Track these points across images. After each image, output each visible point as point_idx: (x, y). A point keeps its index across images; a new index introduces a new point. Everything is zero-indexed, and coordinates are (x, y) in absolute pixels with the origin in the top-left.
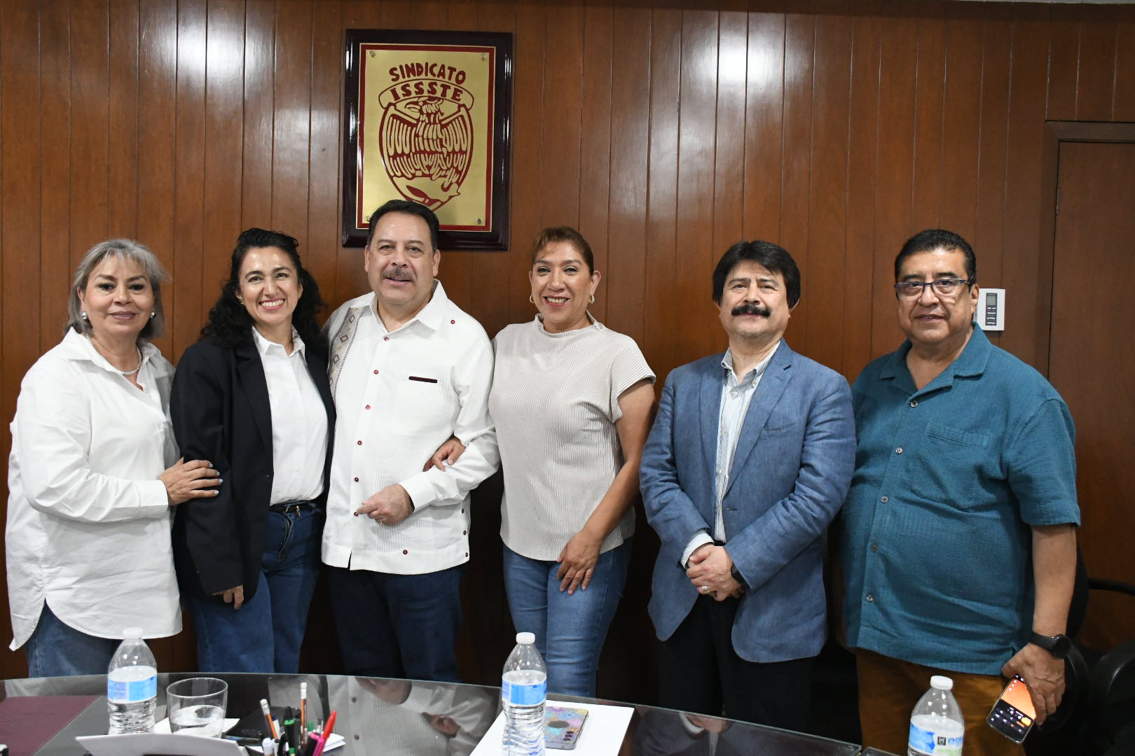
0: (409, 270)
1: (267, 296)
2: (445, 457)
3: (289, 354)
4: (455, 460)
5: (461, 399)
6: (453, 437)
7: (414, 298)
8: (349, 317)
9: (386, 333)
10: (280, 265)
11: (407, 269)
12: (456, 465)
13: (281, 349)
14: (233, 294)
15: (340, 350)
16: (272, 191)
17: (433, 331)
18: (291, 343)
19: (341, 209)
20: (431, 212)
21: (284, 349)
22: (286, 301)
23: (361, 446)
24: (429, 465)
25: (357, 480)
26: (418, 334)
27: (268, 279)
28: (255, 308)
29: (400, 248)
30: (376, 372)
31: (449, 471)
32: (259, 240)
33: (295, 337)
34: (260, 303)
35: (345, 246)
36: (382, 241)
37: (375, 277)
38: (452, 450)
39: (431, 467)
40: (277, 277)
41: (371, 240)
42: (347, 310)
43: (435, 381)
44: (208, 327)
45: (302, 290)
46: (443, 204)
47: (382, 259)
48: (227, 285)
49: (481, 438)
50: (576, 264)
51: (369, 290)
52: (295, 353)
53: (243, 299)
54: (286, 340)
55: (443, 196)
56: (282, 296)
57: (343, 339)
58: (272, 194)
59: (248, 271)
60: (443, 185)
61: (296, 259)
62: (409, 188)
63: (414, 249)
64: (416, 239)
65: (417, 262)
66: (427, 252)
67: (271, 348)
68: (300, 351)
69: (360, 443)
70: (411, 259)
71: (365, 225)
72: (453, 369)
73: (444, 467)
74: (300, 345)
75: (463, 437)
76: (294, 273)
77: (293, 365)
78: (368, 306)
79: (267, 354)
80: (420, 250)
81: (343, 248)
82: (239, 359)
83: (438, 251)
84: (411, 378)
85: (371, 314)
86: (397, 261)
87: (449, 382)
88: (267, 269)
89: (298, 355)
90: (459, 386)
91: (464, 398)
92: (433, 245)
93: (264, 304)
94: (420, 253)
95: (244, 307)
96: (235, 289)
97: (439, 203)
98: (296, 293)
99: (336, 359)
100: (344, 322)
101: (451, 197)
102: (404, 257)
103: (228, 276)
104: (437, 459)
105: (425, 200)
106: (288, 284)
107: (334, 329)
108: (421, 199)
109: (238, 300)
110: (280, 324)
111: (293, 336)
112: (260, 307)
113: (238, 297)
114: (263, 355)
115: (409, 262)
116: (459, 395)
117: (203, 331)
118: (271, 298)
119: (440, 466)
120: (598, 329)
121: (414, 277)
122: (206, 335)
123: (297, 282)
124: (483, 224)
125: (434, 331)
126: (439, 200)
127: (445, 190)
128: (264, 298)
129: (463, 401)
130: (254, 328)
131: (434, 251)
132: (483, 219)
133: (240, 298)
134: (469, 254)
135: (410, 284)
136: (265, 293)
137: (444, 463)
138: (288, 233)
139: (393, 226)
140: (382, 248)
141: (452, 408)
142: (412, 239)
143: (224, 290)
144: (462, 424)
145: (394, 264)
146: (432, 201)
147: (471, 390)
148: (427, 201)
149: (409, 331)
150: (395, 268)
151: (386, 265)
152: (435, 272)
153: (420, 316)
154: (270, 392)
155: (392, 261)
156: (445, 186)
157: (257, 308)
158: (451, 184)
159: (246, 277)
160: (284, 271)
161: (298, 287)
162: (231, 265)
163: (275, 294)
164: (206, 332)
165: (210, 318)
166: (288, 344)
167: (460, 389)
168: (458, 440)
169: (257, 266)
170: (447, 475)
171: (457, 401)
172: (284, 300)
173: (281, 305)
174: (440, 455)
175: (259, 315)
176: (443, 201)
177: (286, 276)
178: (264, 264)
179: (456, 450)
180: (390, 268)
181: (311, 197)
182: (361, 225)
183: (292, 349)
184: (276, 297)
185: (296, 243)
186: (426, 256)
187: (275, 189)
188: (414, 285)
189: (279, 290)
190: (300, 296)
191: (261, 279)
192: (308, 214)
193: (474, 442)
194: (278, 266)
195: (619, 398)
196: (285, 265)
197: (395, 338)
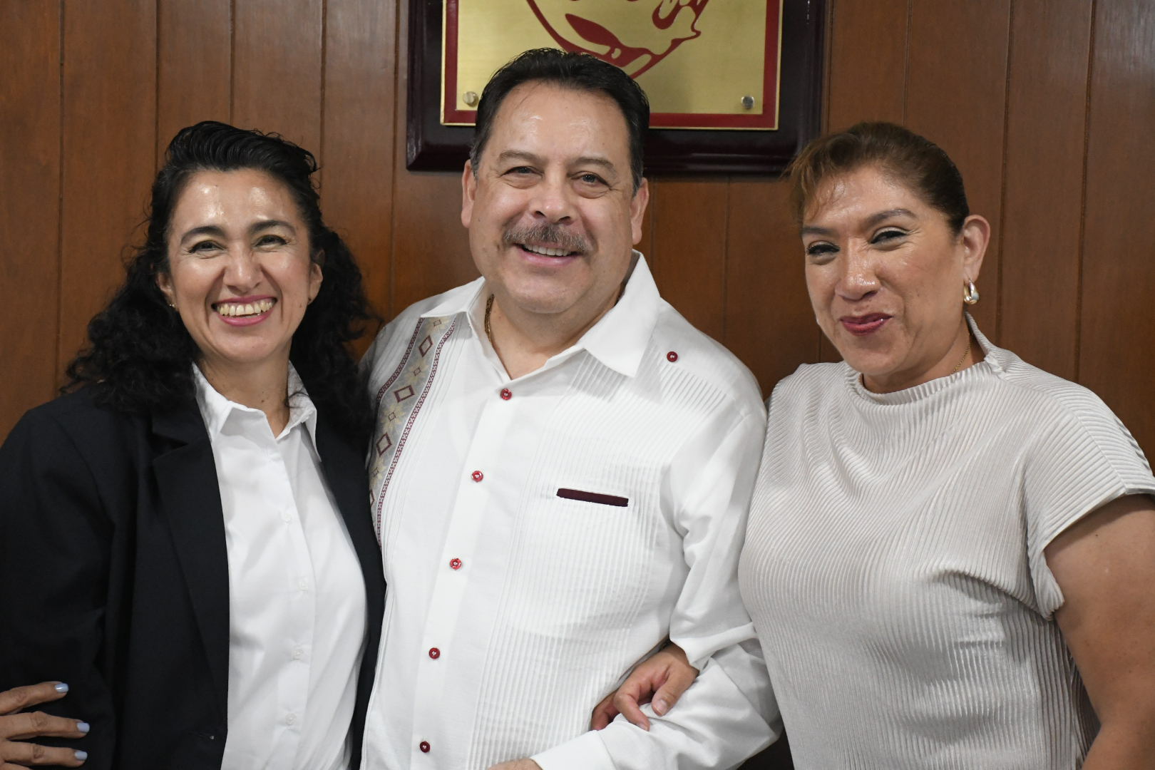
0: (577, 229)
1: (233, 288)
2: (646, 696)
3: (277, 432)
4: (671, 703)
5: (687, 550)
6: (666, 645)
7: (584, 296)
8: (421, 343)
9: (505, 381)
10: (268, 214)
11: (571, 227)
12: (675, 715)
13: (260, 421)
14: (151, 279)
15: (394, 421)
16: (234, 30)
17: (622, 378)
18: (285, 409)
19: (404, 76)
20: (630, 80)
21: (265, 420)
22: (278, 305)
23: (435, 662)
24: (604, 714)
25: (425, 747)
26: (582, 386)
27: (238, 246)
28: (201, 316)
29: (555, 175)
30: (477, 477)
31: (659, 730)
32: (220, 150)
33: (295, 393)
34: (215, 307)
35: (414, 167)
36: (511, 154)
37: (484, 242)
38: (665, 678)
39: (610, 720)
40: (260, 244)
41: (480, 149)
42: (415, 322)
43: (622, 502)
44: (85, 360)
45: (319, 280)
46: (656, 59)
47: (507, 197)
48: (138, 259)
49: (740, 650)
50: (902, 219)
51: (472, 275)
52: (293, 430)
53: (175, 295)
54: (274, 401)
55: (658, 40)
56: (268, 289)
57: (402, 395)
58: (233, 36)
59: (189, 225)
60: (657, 11)
61: (309, 203)
62: (571, 19)
63: (591, 178)
64: (597, 155)
65: (597, 209)
66: (619, 186)
67: (234, 416)
68: (304, 426)
69: (434, 654)
70: (583, 202)
71: (463, 115)
72: (666, 472)
73: (647, 718)
74: (306, 410)
75: (693, 646)
76: (303, 235)
77: (286, 459)
78: (463, 314)
79: (225, 431)
80: (603, 182)
81: (407, 171)
82: (156, 442)
83: (644, 180)
84: (564, 493)
85: (471, 336)
86: (547, 208)
87: (656, 503)
88: (237, 223)
89: (298, 434)
90: (683, 515)
91: (695, 549)
92: (635, 168)
93: (225, 309)
94: (604, 188)
95: (177, 315)
96: (155, 269)
97: (646, 59)
98: (304, 283)
99: (384, 444)
100: (407, 353)
101: (676, 43)
102: (565, 197)
103: (141, 237)
104: (626, 699)
105: (612, 51)
106: (281, 261)
107: (384, 370)
108: (602, 49)
109: (162, 296)
110: (261, 361)
111: (290, 393)
112: (214, 317)
113: (163, 289)
114: (214, 433)
115: (577, 208)
116: (682, 538)
117: (71, 371)
118: (243, 295)
119: (638, 717)
120: (997, 374)
121: (588, 245)
122: (79, 379)
123: (307, 259)
124: (757, 110)
125: (625, 377)
126: (645, 51)
127: (663, 23)
128: (226, 294)
129: (693, 555)
130: (196, 370)
131: (637, 183)
132: (758, 98)
133: (168, 290)
134: (720, 186)
135: (579, 261)
136: (227, 280)
137: (646, 710)
138: (291, 137)
139: (537, 117)
140: (509, 172)
141: (665, 571)
142: (587, 154)
143: (130, 273)
144: (689, 613)
145: (538, 214)
146: (631, 54)
147: (712, 527)
148: (617, 53)
149: (561, 376)
150: (539, 222)
151: (519, 213)
152: (637, 235)
153: (588, 341)
154: (230, 526)
155: (535, 207)
156: (663, 14)
157: (207, 321)
158: (678, 8)
159: (185, 239)
160: (277, 231)
161: (311, 269)
162: (150, 211)
163: (251, 285)
164: (80, 370)
165: (92, 339)
166: (278, 410)
167: (685, 524)
168: (680, 652)
169: (211, 215)
170: (654, 739)
171: (679, 554)
172: (275, 300)
173: (265, 314)
174: (632, 688)
175: (211, 338)
176: (658, 51)
177: (282, 241)
178: (228, 210)
179: (674, 678)
180: (527, 222)
181: (330, 43)
182: (453, 113)
183: (287, 419)
184: (256, 292)
185: (311, 164)
186: (616, 195)
187: (240, 25)
188: (588, 262)
189: (261, 275)
190: (314, 293)
191: (220, 247)
192: (323, 87)
193: (722, 659)
194: (264, 218)
195: (1049, 552)
196: (281, 215)
197: (527, 394)
